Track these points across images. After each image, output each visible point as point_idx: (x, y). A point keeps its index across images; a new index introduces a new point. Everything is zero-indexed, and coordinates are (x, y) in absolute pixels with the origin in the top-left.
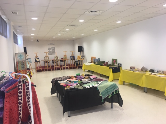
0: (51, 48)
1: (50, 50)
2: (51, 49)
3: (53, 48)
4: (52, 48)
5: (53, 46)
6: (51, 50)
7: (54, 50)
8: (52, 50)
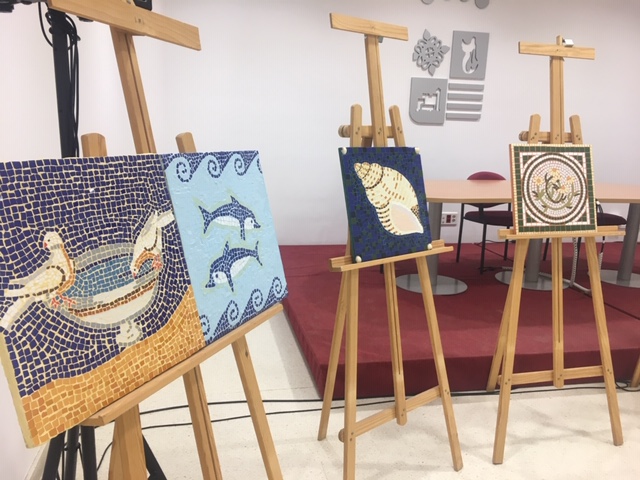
0: (447, 42)
1: (431, 67)
2: (447, 57)
3: (468, 49)
4: (460, 38)
5: (470, 21)
6: (442, 72)
7: (478, 62)
8: (455, 72)
